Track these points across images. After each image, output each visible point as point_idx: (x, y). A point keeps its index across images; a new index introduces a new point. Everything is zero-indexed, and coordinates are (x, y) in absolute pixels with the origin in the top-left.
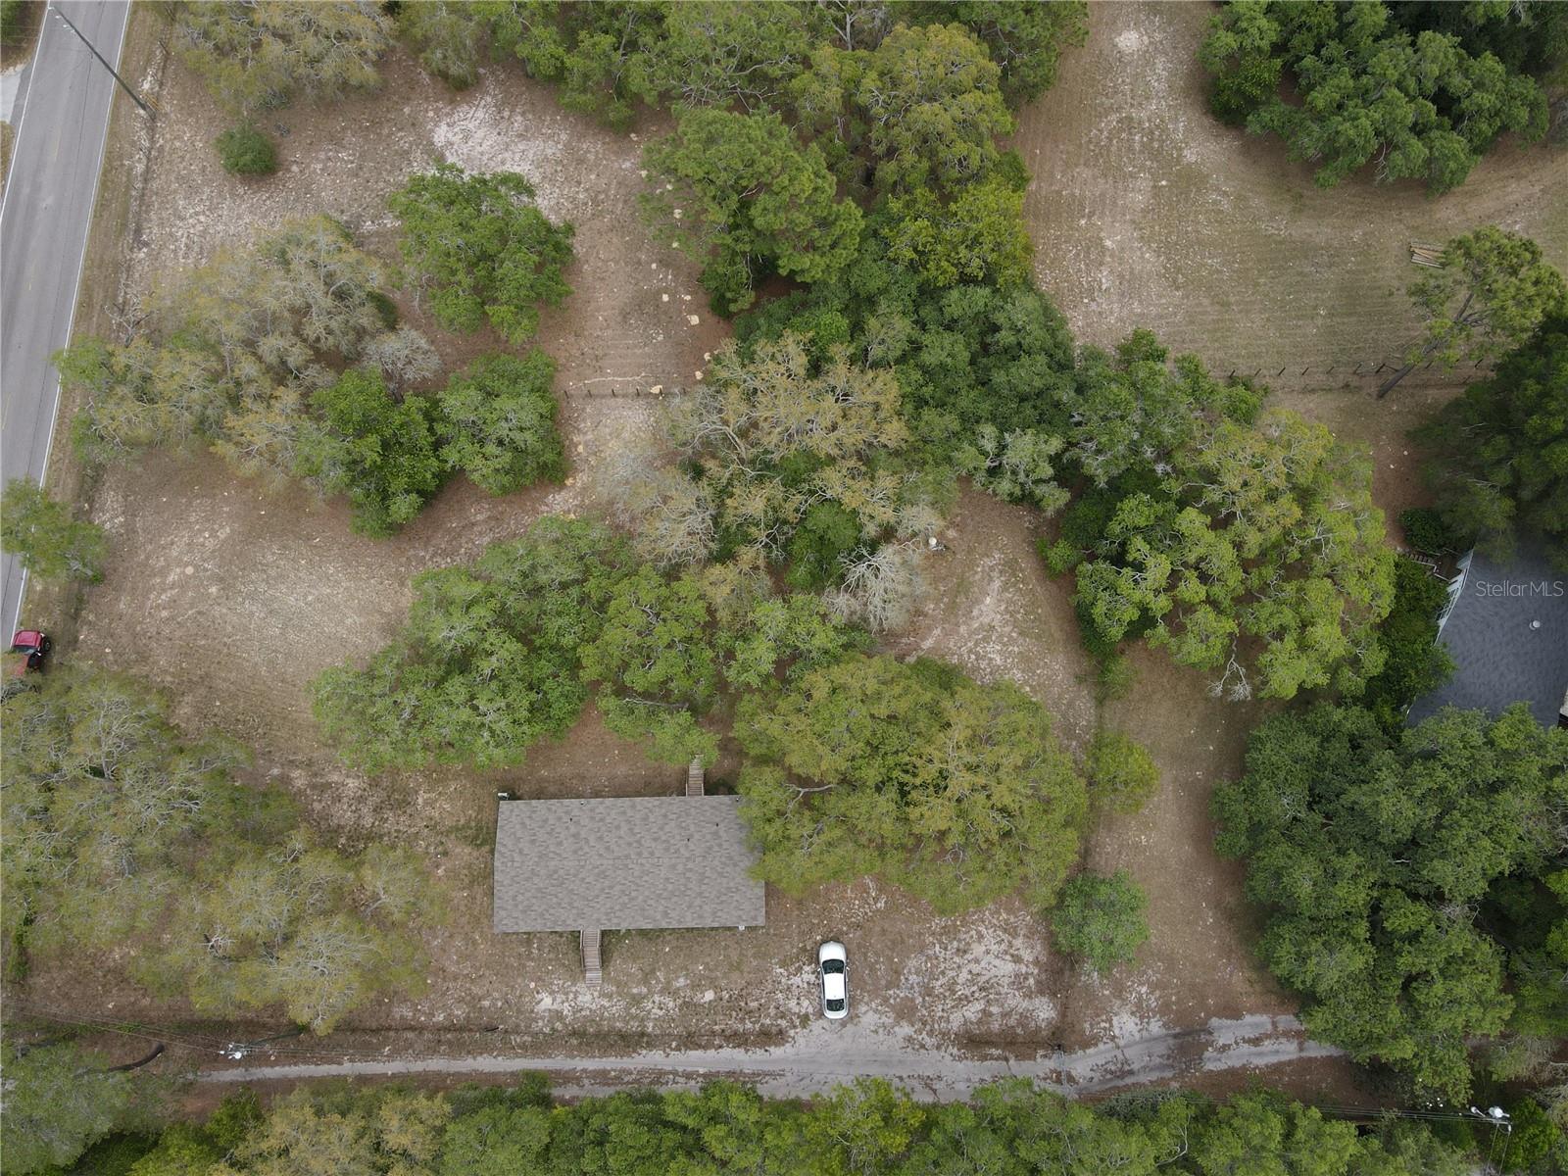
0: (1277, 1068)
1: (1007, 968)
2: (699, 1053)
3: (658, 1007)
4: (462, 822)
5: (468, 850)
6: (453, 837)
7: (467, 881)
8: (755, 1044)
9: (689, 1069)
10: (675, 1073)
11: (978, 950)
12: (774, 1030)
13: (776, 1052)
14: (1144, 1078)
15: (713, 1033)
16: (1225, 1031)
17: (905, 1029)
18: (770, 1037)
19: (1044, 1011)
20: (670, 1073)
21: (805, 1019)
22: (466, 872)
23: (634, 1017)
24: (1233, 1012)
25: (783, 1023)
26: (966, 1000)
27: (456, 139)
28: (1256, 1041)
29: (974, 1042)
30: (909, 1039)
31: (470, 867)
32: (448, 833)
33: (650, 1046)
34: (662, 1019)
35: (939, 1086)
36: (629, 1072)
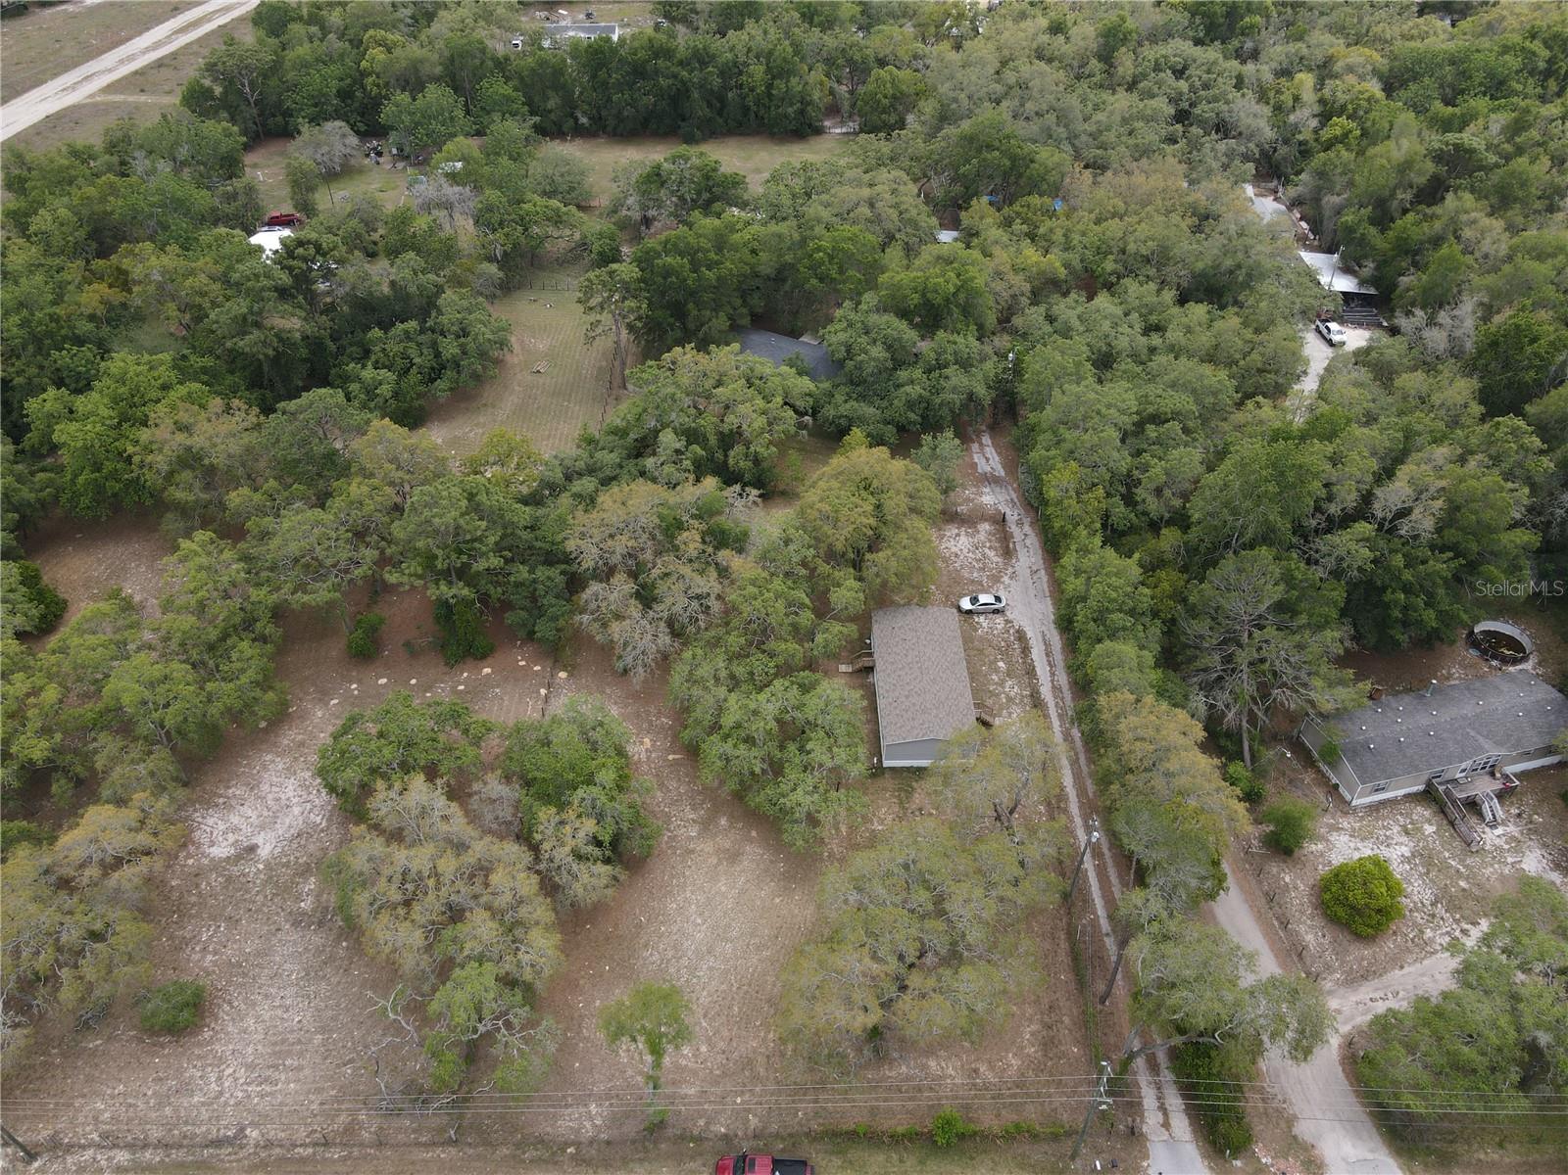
0: (999, 454)
1: (963, 539)
2: (1038, 669)
3: (1012, 688)
4: (895, 800)
6: (907, 805)
8: (1027, 644)
9: (1049, 674)
10: (1052, 681)
11: (954, 549)
12: (1017, 635)
13: (1030, 635)
14: (1014, 496)
15: (1024, 663)
16: (983, 467)
17: (1006, 579)
18: (1021, 636)
19: (985, 527)
20: (1053, 683)
21: (1007, 621)
23: (1022, 701)
24: (974, 466)
25: (1012, 631)
26: (984, 555)
27: (231, 838)
28: (987, 460)
29: (1008, 553)
30: (1011, 578)
31: (929, 794)
32: (904, 808)
33: (1038, 692)
34: (1020, 687)
35: (1034, 568)
36: (1057, 704)
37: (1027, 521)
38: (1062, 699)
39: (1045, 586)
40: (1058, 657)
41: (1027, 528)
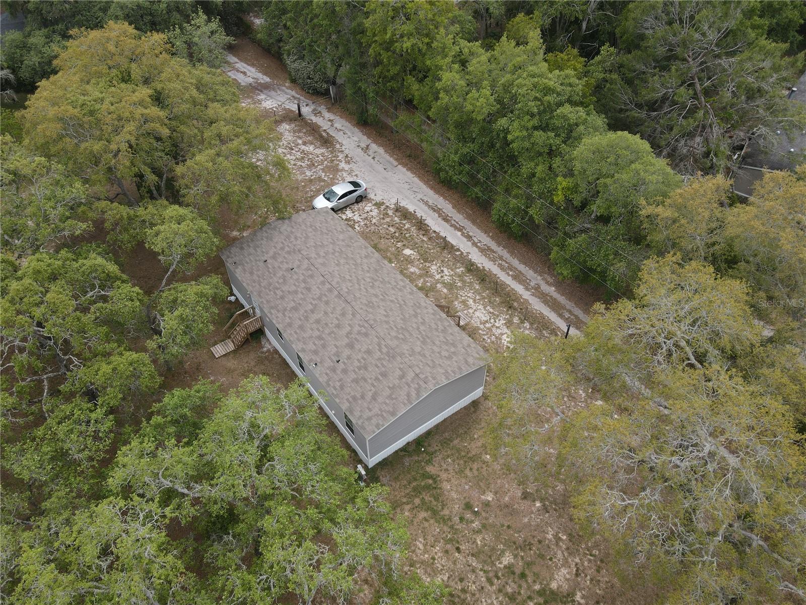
2: (449, 239)
4: (423, 514)
5: (446, 486)
6: (446, 512)
7: (475, 466)
8: (417, 218)
9: (465, 239)
10: (475, 244)
12: (398, 214)
13: (411, 208)
15: (430, 239)
16: (244, 80)
18: (404, 213)
19: (285, 127)
20: (477, 247)
22: (468, 472)
23: (464, 282)
24: (235, 82)
25: (390, 213)
26: (303, 152)
31: (461, 472)
32: (445, 520)
33: (472, 264)
34: (448, 267)
35: (363, 145)
36: (500, 266)
37: (322, 109)
38: (501, 258)
39: (387, 157)
40: (458, 217)
41: (328, 115)
